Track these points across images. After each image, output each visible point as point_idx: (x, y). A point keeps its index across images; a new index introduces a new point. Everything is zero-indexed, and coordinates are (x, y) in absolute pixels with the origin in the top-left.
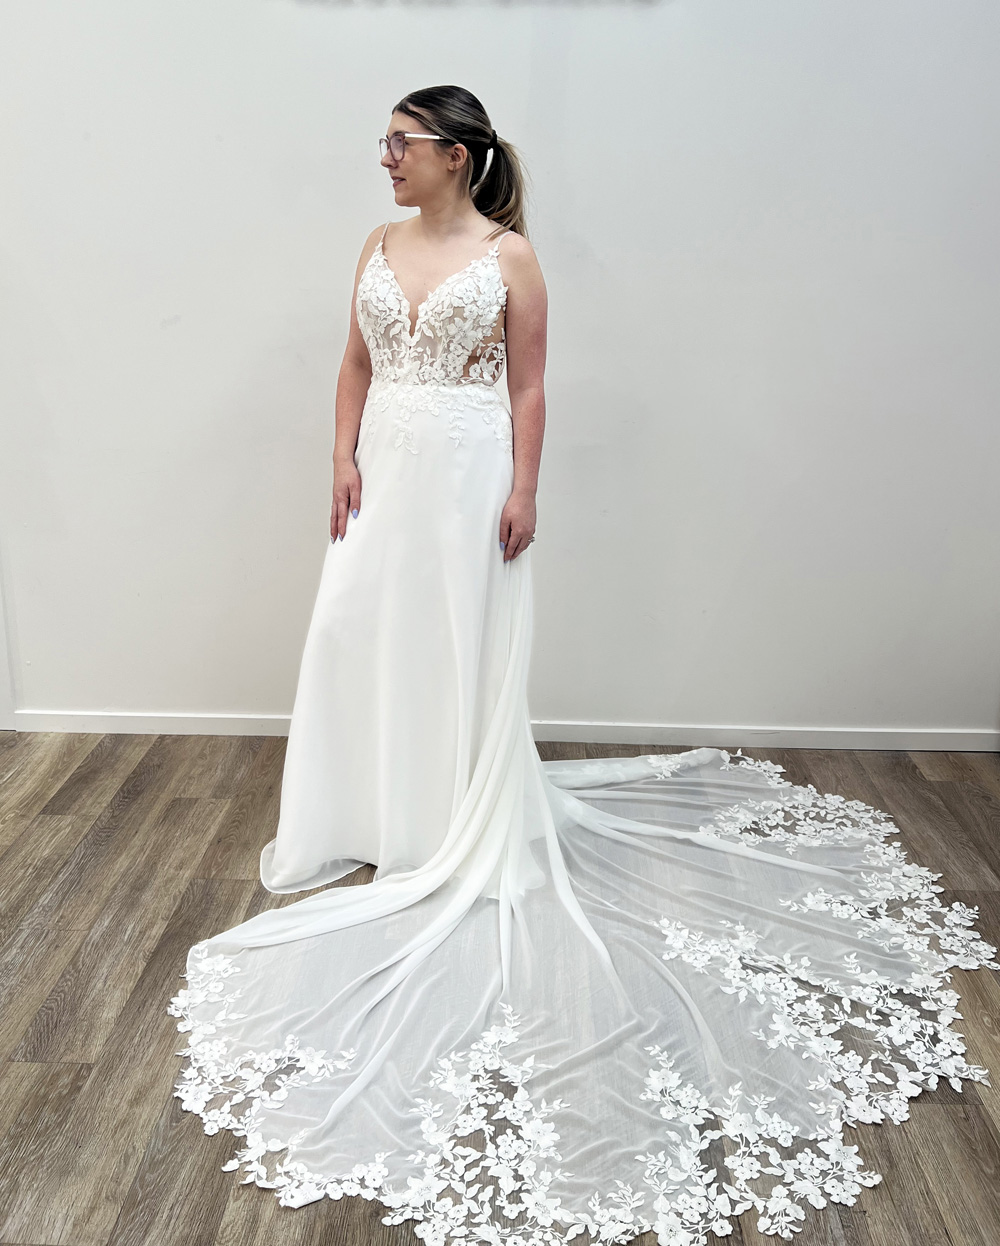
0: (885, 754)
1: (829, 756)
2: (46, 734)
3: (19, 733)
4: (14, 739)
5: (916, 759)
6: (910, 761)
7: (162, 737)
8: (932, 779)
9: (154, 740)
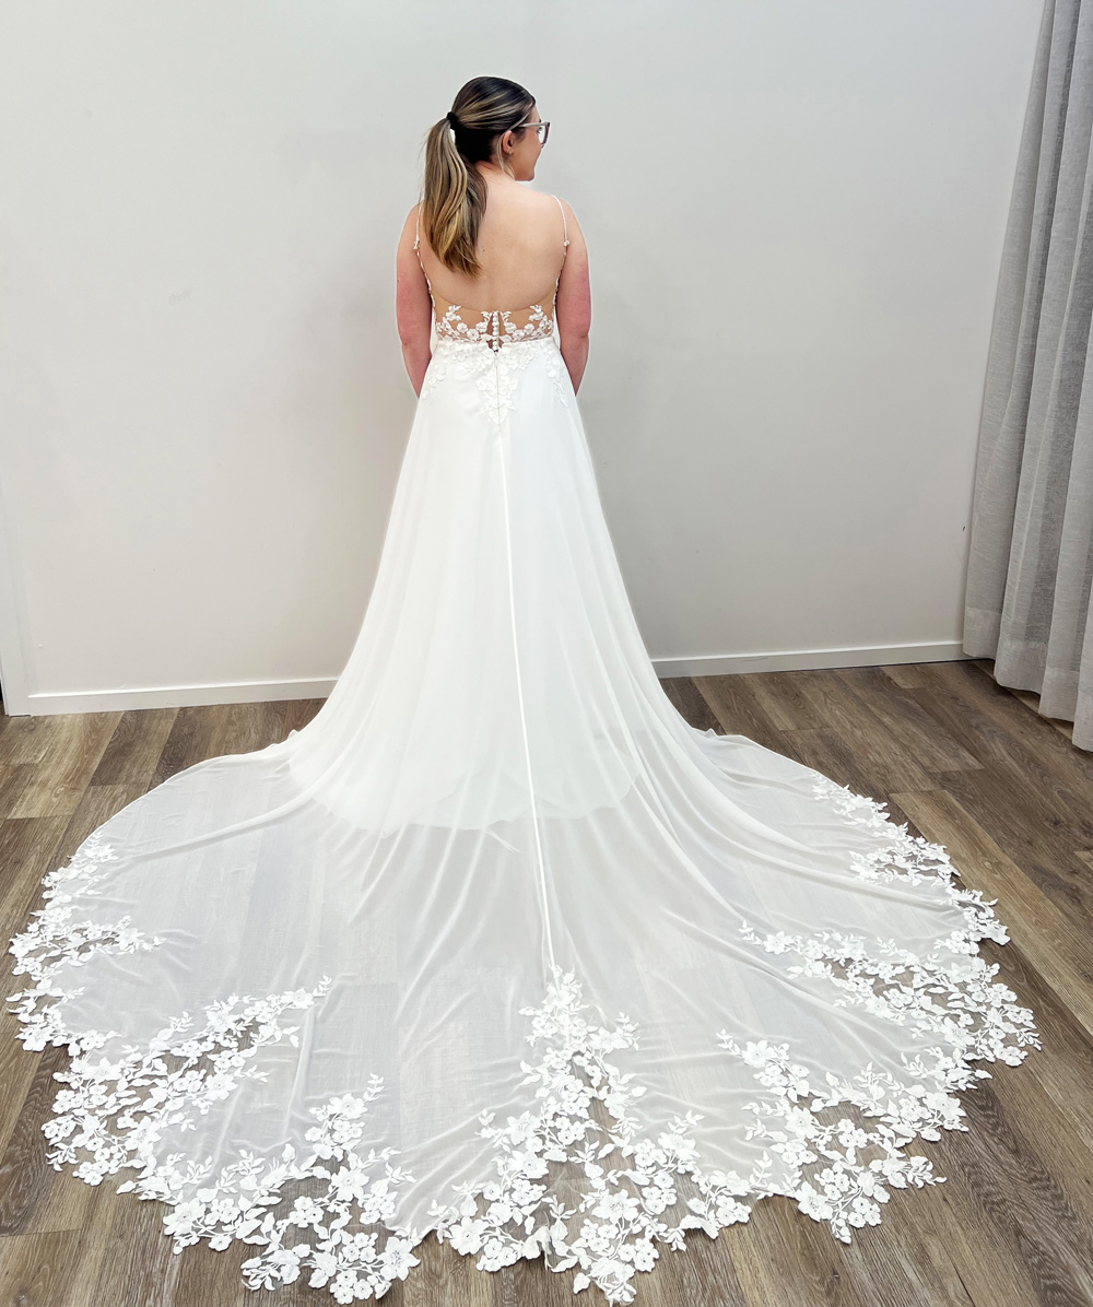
0: (861, 670)
1: (812, 675)
2: (64, 716)
3: (34, 717)
4: (32, 724)
5: (888, 672)
6: (884, 675)
7: (184, 710)
8: (906, 687)
9: (176, 712)
